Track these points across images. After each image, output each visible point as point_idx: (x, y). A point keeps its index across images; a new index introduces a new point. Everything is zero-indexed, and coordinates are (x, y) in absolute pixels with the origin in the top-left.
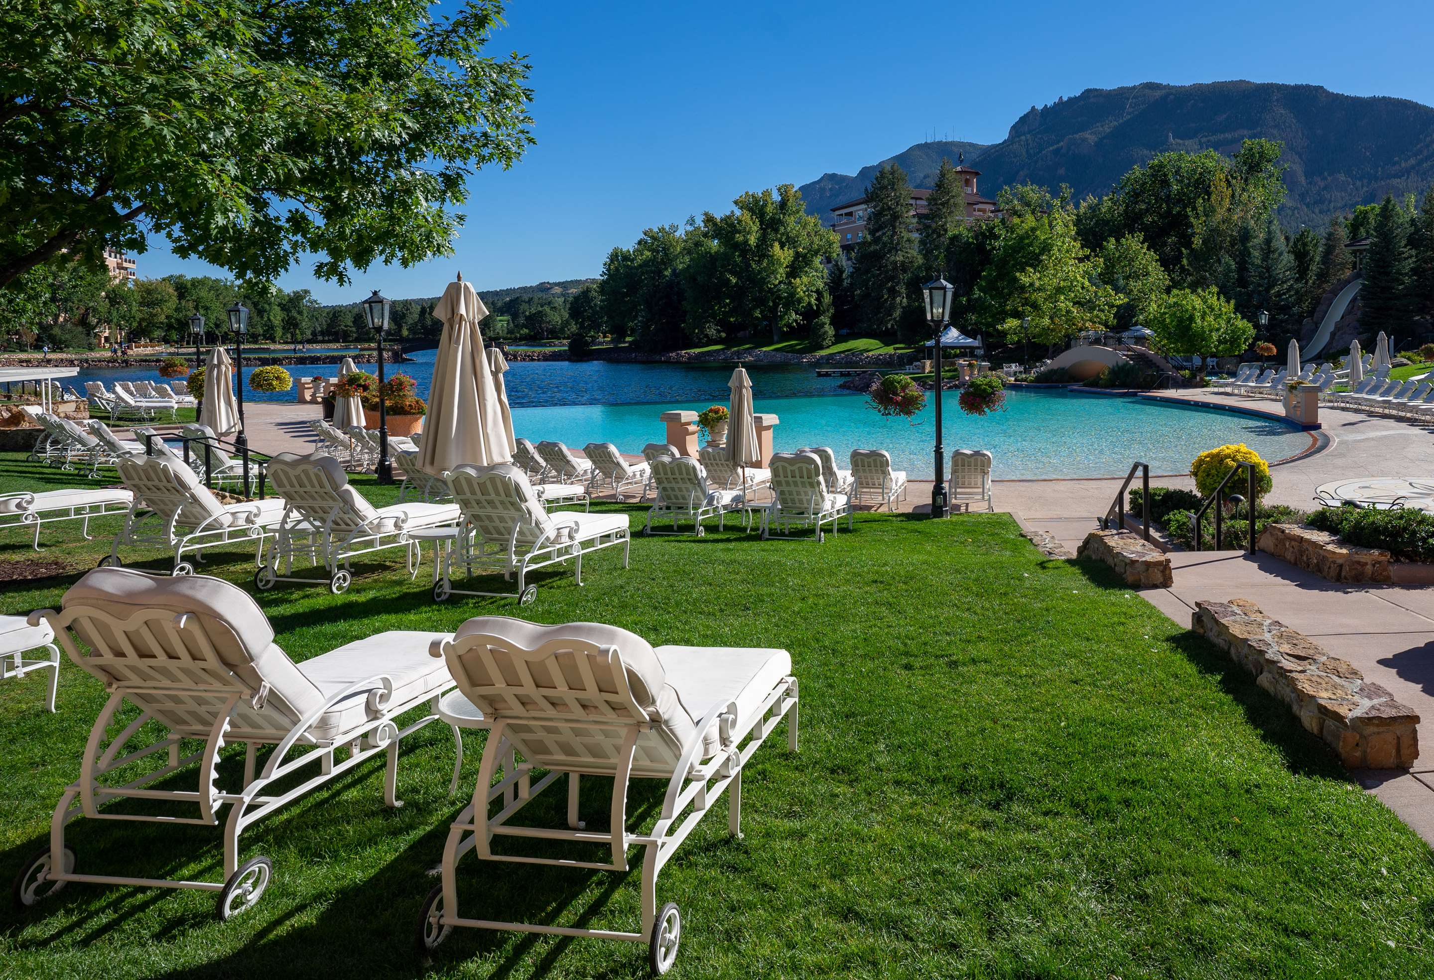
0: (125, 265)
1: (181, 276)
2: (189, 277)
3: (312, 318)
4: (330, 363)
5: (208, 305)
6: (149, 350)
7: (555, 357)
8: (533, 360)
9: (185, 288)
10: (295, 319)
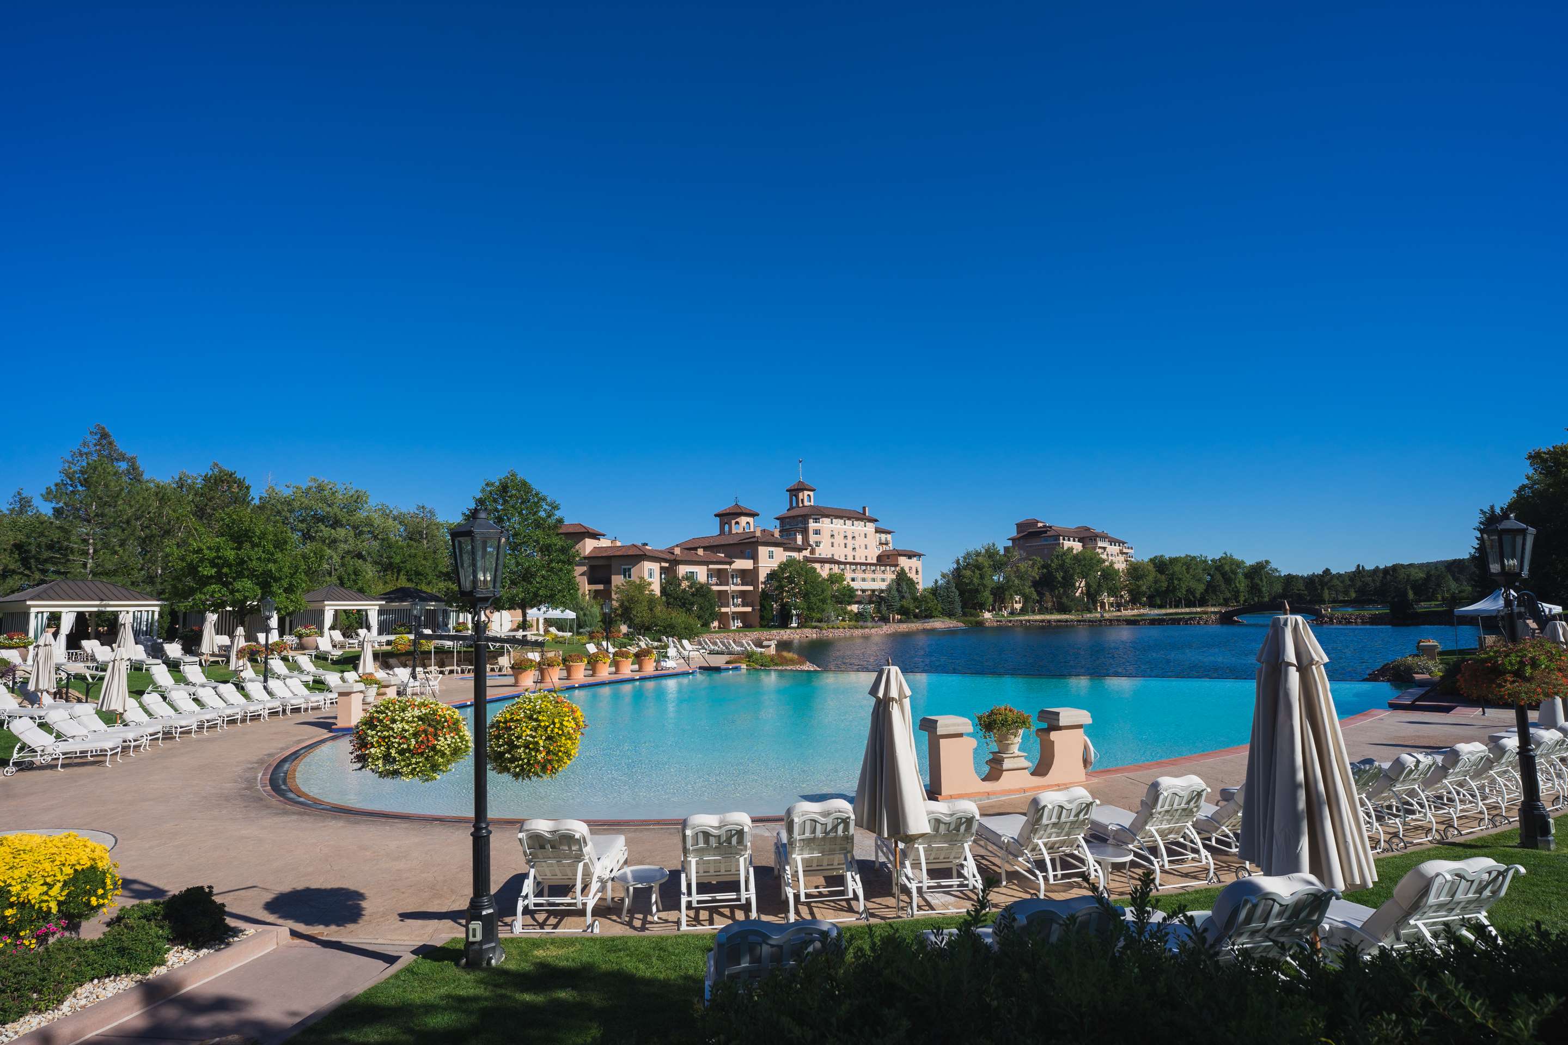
0: (1125, 551)
1: (1162, 556)
2: (1167, 557)
3: (1271, 584)
4: (1172, 624)
5: (1180, 576)
6: (1135, 612)
7: (1375, 620)
8: (1350, 623)
9: (1166, 565)
10: (1258, 585)
